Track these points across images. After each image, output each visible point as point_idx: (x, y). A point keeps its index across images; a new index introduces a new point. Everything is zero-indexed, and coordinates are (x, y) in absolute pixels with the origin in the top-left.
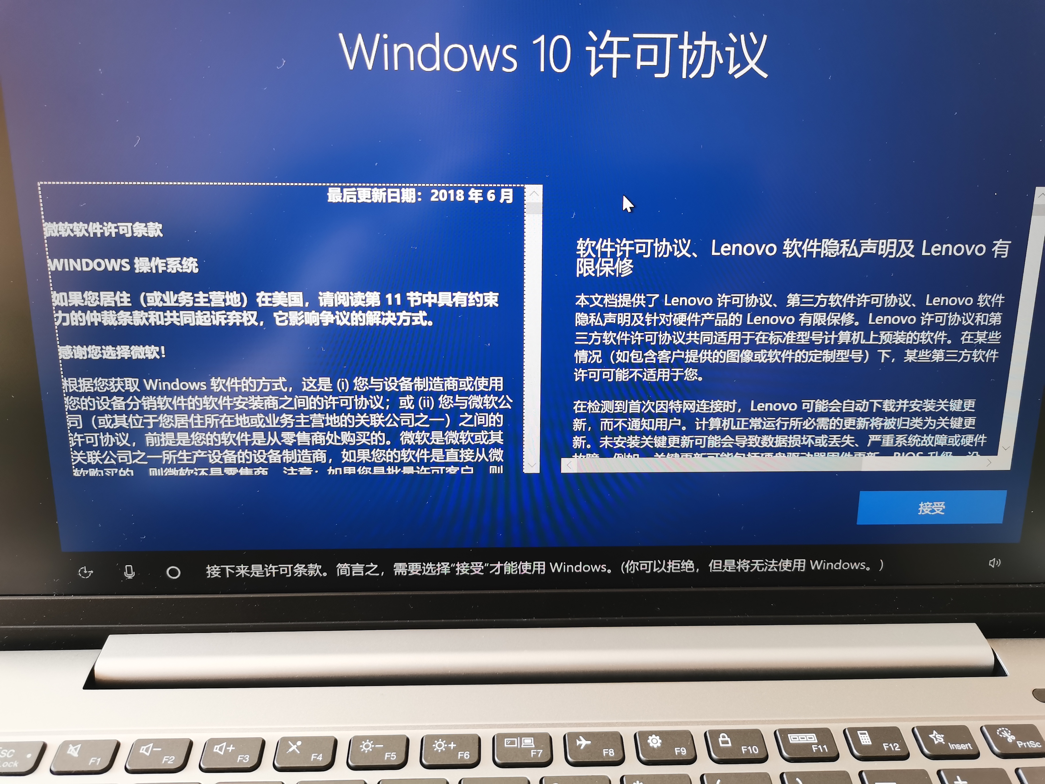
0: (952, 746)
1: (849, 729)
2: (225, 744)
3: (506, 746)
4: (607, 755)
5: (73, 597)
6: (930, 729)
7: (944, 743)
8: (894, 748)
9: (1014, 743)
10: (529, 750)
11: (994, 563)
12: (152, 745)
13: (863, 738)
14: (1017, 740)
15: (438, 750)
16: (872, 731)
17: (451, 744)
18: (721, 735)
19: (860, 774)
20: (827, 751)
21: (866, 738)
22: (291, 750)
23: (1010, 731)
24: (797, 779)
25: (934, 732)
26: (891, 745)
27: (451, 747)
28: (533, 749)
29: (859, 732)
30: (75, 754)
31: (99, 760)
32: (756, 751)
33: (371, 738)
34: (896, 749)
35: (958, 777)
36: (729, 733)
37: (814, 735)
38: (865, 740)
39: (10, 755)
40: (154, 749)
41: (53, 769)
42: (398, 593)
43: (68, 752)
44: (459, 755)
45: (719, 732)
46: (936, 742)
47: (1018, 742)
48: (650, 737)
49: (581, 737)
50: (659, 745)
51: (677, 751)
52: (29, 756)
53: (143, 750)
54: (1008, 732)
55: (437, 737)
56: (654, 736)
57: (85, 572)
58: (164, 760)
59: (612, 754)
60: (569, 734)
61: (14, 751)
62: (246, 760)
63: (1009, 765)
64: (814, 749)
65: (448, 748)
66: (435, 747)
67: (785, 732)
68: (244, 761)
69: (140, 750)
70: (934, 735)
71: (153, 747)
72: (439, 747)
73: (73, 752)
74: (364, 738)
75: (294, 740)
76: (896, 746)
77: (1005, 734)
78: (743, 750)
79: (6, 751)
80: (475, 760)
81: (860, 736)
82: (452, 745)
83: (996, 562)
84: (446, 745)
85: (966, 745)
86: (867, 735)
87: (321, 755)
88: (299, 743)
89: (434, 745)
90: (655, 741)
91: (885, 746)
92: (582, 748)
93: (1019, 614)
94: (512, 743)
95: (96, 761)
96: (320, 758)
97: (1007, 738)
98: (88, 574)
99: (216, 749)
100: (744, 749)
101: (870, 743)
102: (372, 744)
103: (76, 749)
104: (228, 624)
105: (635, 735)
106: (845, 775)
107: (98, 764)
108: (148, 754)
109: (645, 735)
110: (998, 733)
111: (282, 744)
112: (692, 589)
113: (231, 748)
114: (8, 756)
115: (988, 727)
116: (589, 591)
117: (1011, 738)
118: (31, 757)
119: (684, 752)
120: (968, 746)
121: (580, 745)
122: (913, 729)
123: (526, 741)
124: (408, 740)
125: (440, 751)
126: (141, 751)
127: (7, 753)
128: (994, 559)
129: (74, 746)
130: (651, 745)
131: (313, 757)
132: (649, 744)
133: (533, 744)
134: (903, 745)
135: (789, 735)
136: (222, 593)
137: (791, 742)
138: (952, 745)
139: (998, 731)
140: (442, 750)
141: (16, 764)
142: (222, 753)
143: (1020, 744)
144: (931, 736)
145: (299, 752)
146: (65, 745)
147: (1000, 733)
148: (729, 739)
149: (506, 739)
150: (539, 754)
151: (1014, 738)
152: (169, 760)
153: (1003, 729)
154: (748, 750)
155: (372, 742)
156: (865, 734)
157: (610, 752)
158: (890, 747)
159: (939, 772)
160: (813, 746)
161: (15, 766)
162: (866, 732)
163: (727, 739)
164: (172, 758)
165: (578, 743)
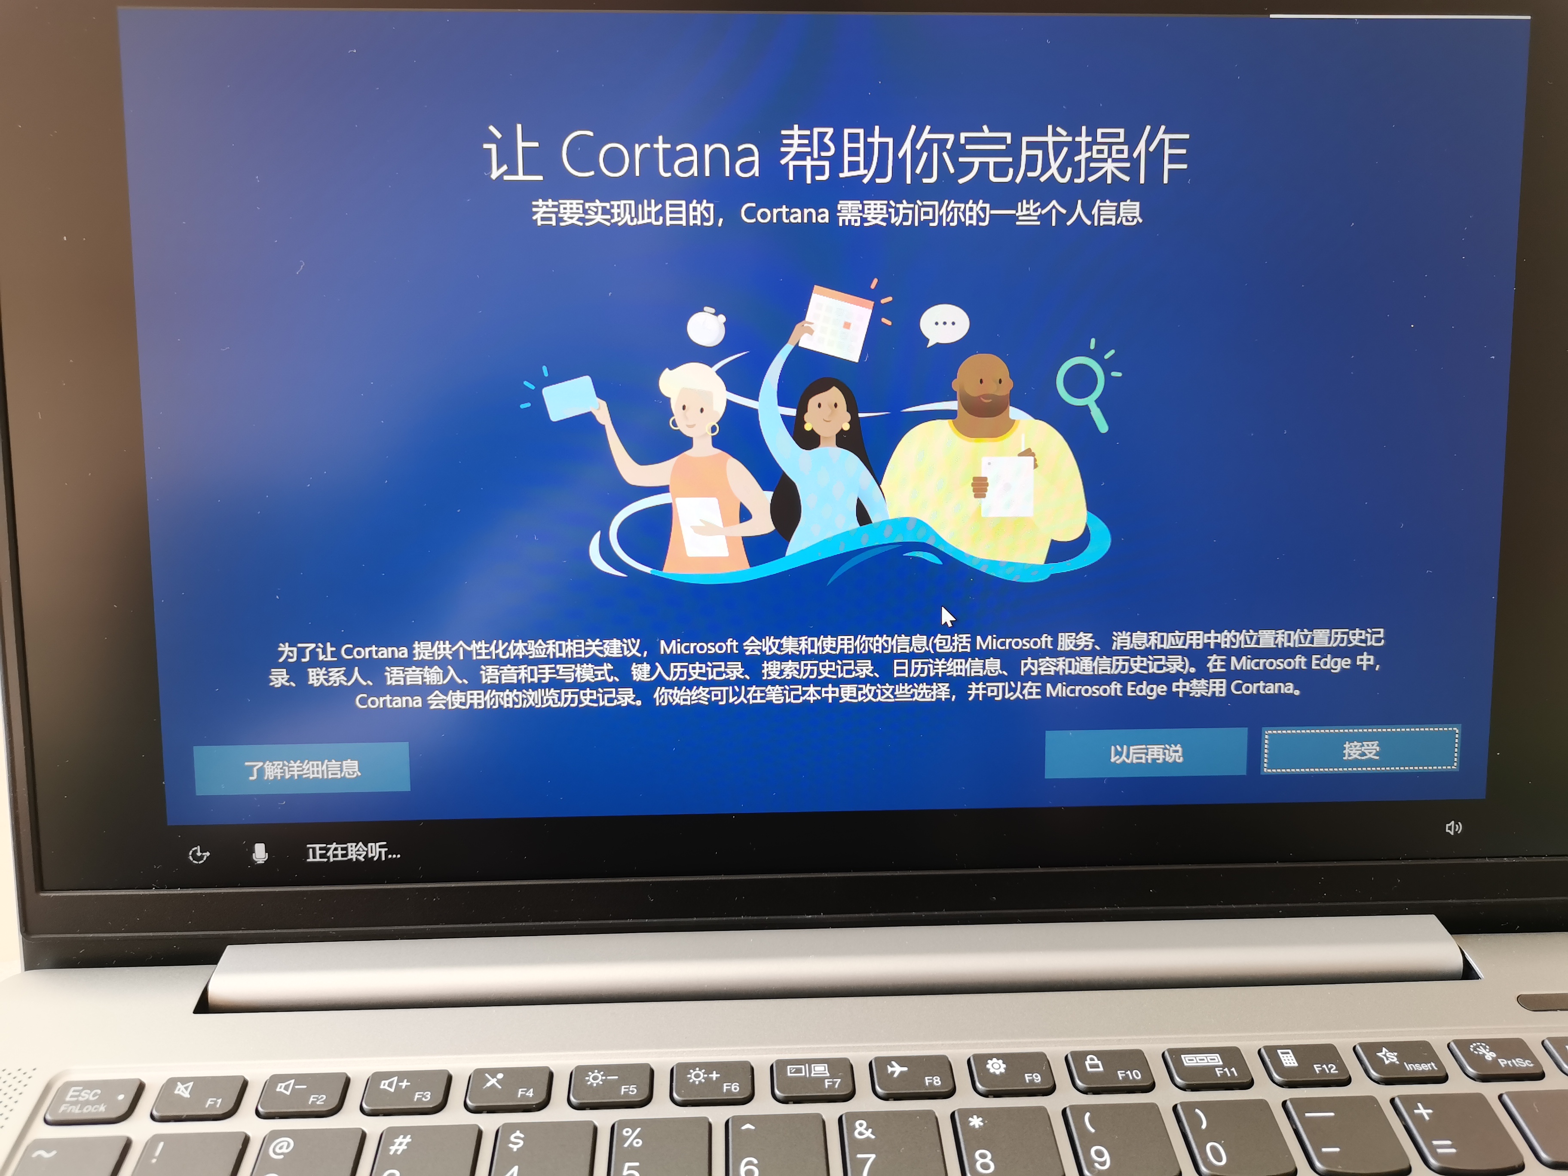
0: (1409, 1067)
1: (1265, 1047)
2: (396, 1079)
3: (789, 1074)
4: (931, 1084)
5: (179, 891)
6: (1379, 1046)
7: (1398, 1062)
8: (1329, 1070)
9: (1495, 1061)
10: (822, 1080)
11: (1453, 828)
12: (293, 1081)
13: (1286, 1058)
14: (1498, 1057)
15: (694, 1081)
16: (1296, 1050)
17: (712, 1074)
18: (1088, 1057)
19: (1284, 1104)
20: (1236, 1074)
21: (1290, 1058)
22: (489, 1084)
23: (1487, 1047)
24: (1197, 1111)
25: (1384, 1049)
26: (1324, 1066)
27: (712, 1077)
28: (827, 1078)
29: (1279, 1051)
30: (186, 1095)
31: (220, 1101)
32: (1137, 1075)
33: (600, 1068)
34: (1332, 1071)
35: (1419, 1105)
36: (1099, 1054)
37: (1218, 1055)
38: (1289, 1060)
39: (94, 1096)
40: (297, 1087)
41: (155, 1113)
42: (633, 880)
43: (176, 1092)
44: (725, 1088)
45: (1085, 1054)
46: (1387, 1062)
47: (1500, 1060)
48: (989, 1061)
49: (893, 1063)
50: (1003, 1071)
51: (1027, 1077)
52: (121, 1097)
53: (280, 1088)
54: (1485, 1048)
55: (694, 1066)
56: (995, 1060)
57: (199, 855)
58: (311, 1099)
59: (937, 1083)
60: (877, 1059)
61: (99, 1091)
62: (426, 1098)
63: (1491, 1091)
64: (1218, 1073)
65: (708, 1080)
66: (691, 1078)
67: (1177, 1053)
68: (424, 1099)
69: (276, 1087)
70: (1383, 1053)
71: (295, 1085)
72: (696, 1077)
73: (182, 1091)
74: (592, 1068)
75: (493, 1072)
76: (1332, 1067)
77: (1482, 1051)
78: (1120, 1076)
79: (89, 1091)
80: (747, 1094)
81: (1281, 1056)
82: (714, 1076)
83: (1455, 828)
84: (706, 1076)
85: (1429, 1065)
86: (1291, 1054)
87: (532, 1090)
88: (500, 1076)
89: (689, 1076)
90: (996, 1066)
91: (1317, 1068)
92: (896, 1075)
93: (1492, 901)
94: (799, 1071)
95: (216, 1102)
96: (530, 1094)
97: (1484, 1055)
98: (202, 857)
99: (384, 1085)
100: (1120, 1074)
101: (1296, 1065)
102: (602, 1076)
103: (186, 1088)
104: (396, 928)
105: (969, 1061)
106: (1262, 1105)
107: (218, 1106)
108: (288, 1093)
109: (982, 1059)
110: (1472, 1050)
111: (477, 1077)
112: (1040, 870)
113: (404, 1084)
114: (91, 1098)
115: (1457, 1042)
116: (898, 873)
117: (1490, 1056)
118: (123, 1099)
119: (1038, 1078)
120: (1431, 1066)
121: (893, 1073)
122: (1354, 1048)
123: (817, 1069)
124: (652, 1072)
125: (697, 1083)
126: (278, 1090)
127: (89, 1094)
128: (1453, 823)
129: (183, 1084)
130: (992, 1071)
131: (520, 1093)
132: (989, 1070)
133: (827, 1072)
134: (1341, 1066)
135: (1183, 1056)
136: (388, 883)
137: (1186, 1064)
138: (1410, 1065)
139: (1472, 1046)
140: (700, 1082)
141: (102, 1108)
142: (392, 1090)
143: (1503, 1062)
144: (1379, 1054)
145: (500, 1087)
146: (172, 1083)
147: (1475, 1049)
148: (1100, 1063)
149: (789, 1067)
150: (837, 1084)
151: (1495, 1055)
152: (318, 1100)
153: (1479, 1044)
154: (1127, 1075)
155: (602, 1073)
156: (1288, 1053)
157: (935, 1081)
158: (1324, 1069)
159: (1392, 1101)
160: (1217, 1069)
161: (101, 1110)
162: (1289, 1051)
163: (1096, 1061)
164: (322, 1098)
165: (890, 1069)
